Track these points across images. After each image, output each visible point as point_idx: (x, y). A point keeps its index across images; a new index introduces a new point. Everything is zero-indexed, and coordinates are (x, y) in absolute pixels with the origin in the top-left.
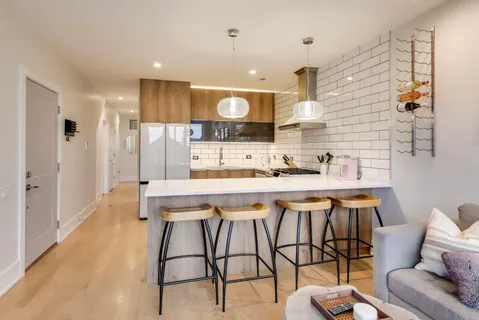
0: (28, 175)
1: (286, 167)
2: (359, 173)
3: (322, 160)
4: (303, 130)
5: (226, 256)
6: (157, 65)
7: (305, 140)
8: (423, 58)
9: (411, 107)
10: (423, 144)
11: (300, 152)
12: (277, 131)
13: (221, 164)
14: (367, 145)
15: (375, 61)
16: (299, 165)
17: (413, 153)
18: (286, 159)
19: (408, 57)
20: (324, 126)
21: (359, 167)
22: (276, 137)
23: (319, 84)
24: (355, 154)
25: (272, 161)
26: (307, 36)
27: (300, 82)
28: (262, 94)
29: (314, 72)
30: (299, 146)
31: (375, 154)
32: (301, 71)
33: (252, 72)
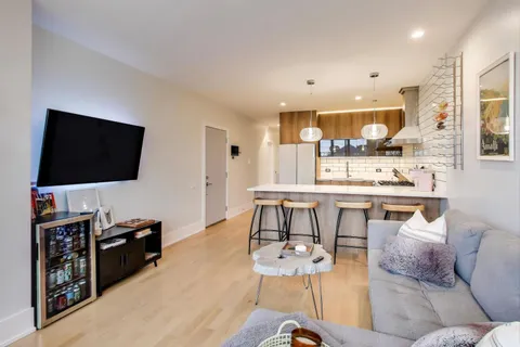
0: (207, 178)
1: (396, 179)
6: (283, 104)
9: (441, 126)
10: (458, 159)
13: (348, 176)
17: (455, 167)
18: (396, 172)
26: (373, 71)
27: (404, 101)
28: (387, 112)
29: (416, 89)
32: (402, 91)
33: (358, 98)
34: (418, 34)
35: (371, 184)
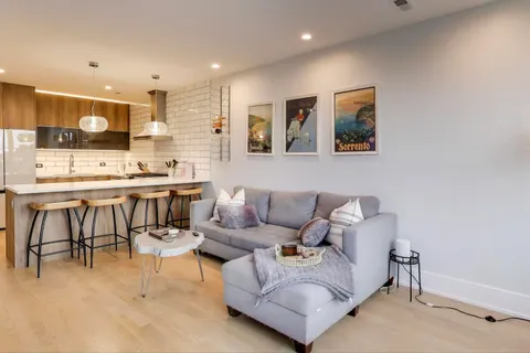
1: (140, 172)
2: (194, 174)
3: (169, 166)
4: (155, 141)
5: (92, 238)
7: (157, 149)
8: (225, 103)
9: (218, 131)
10: (225, 154)
11: (153, 159)
12: (132, 140)
13: (71, 171)
14: (198, 154)
15: (202, 97)
16: (152, 171)
17: (221, 158)
18: (140, 165)
19: (219, 100)
20: (171, 138)
21: (194, 169)
22: (131, 145)
23: (168, 110)
24: (191, 160)
25: (127, 167)
26: (155, 73)
27: (152, 100)
28: (117, 105)
29: (164, 94)
30: (152, 154)
31: (202, 160)
32: (152, 93)
33: (108, 88)
34: (216, 66)
35: (119, 178)
